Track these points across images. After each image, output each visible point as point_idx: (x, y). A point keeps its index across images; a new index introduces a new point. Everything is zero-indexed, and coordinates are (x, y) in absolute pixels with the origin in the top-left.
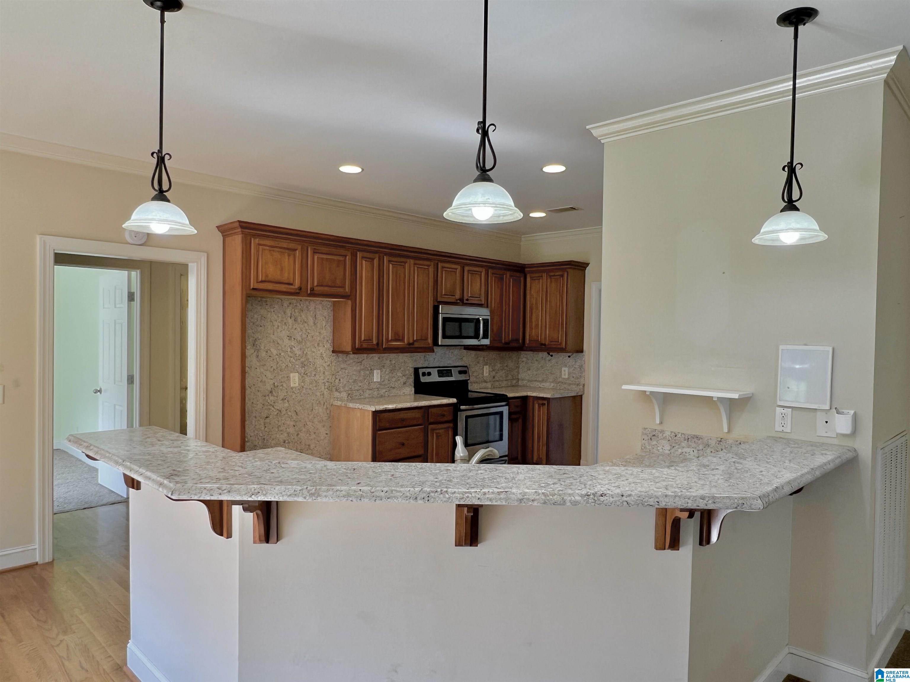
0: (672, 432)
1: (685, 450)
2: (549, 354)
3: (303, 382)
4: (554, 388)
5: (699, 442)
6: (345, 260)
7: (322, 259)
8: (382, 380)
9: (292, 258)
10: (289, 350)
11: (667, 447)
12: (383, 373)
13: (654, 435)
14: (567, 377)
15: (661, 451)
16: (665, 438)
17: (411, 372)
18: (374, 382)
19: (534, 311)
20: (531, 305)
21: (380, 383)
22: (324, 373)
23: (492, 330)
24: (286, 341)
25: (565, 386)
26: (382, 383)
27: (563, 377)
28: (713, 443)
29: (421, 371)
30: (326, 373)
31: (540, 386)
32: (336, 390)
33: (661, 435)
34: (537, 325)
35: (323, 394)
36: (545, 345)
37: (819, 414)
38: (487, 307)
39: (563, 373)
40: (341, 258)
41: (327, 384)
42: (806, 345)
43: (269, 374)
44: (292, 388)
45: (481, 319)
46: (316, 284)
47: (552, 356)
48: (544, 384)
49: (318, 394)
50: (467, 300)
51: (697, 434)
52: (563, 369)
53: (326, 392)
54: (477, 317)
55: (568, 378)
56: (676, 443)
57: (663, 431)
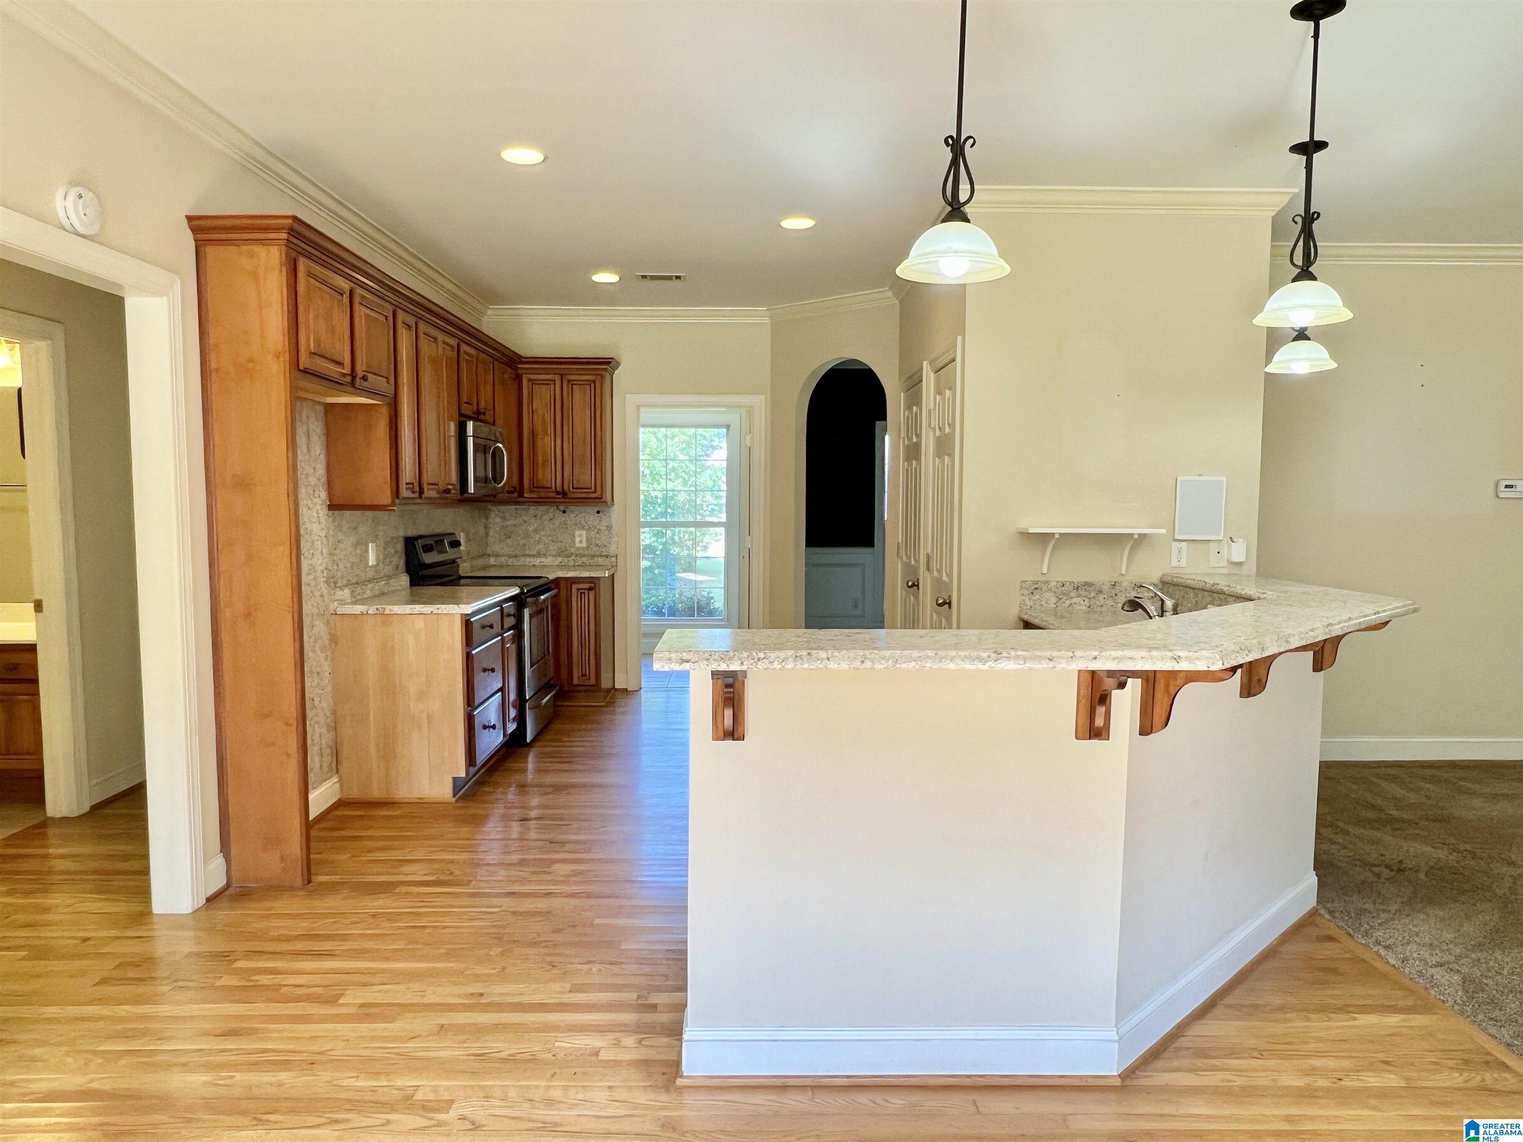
0: (1058, 582)
1: (1074, 600)
2: (558, 509)
4: (563, 564)
5: (1091, 589)
11: (1053, 600)
13: (1036, 589)
14: (584, 545)
15: (1045, 605)
16: (1049, 590)
17: (400, 547)
18: (370, 567)
20: (534, 427)
25: (584, 559)
27: (578, 545)
28: (1106, 588)
29: (412, 545)
30: (324, 552)
31: (534, 563)
33: (1045, 587)
36: (564, 494)
37: (1211, 544)
39: (577, 539)
42: (1200, 475)
47: (564, 512)
48: (542, 560)
51: (1089, 579)
52: (577, 533)
54: (495, 444)
55: (588, 547)
56: (1064, 594)
57: (1048, 582)
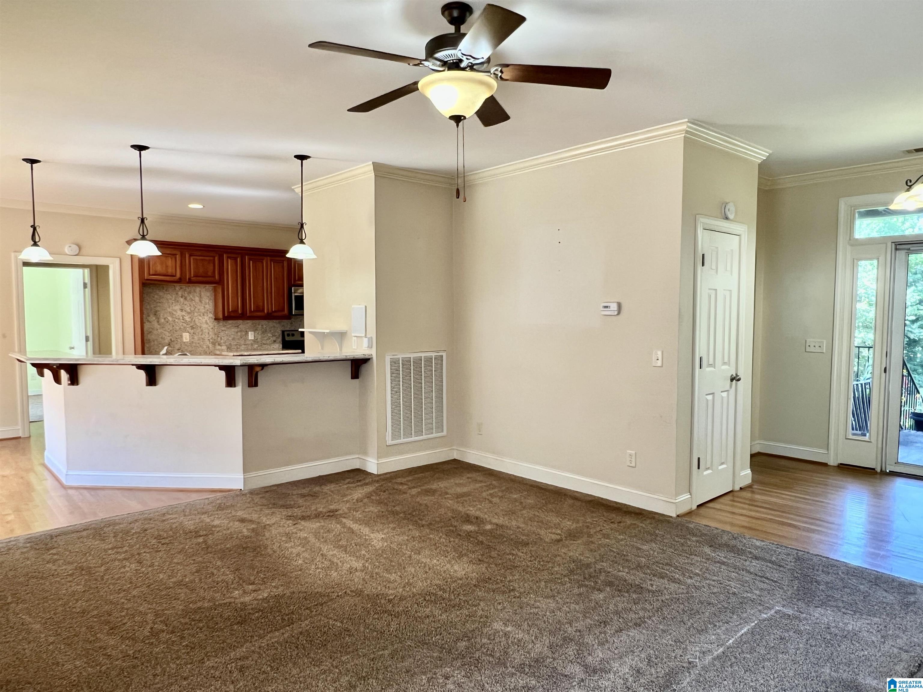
3: (193, 338)
6: (214, 260)
7: (196, 259)
8: (256, 339)
9: (174, 259)
10: (181, 318)
12: (256, 334)
18: (249, 340)
21: (254, 341)
22: (209, 333)
24: (179, 313)
26: (256, 341)
30: (210, 333)
32: (219, 345)
35: (209, 347)
40: (212, 258)
41: (211, 340)
43: (168, 334)
44: (184, 343)
46: (192, 276)
49: (205, 347)
53: (210, 346)
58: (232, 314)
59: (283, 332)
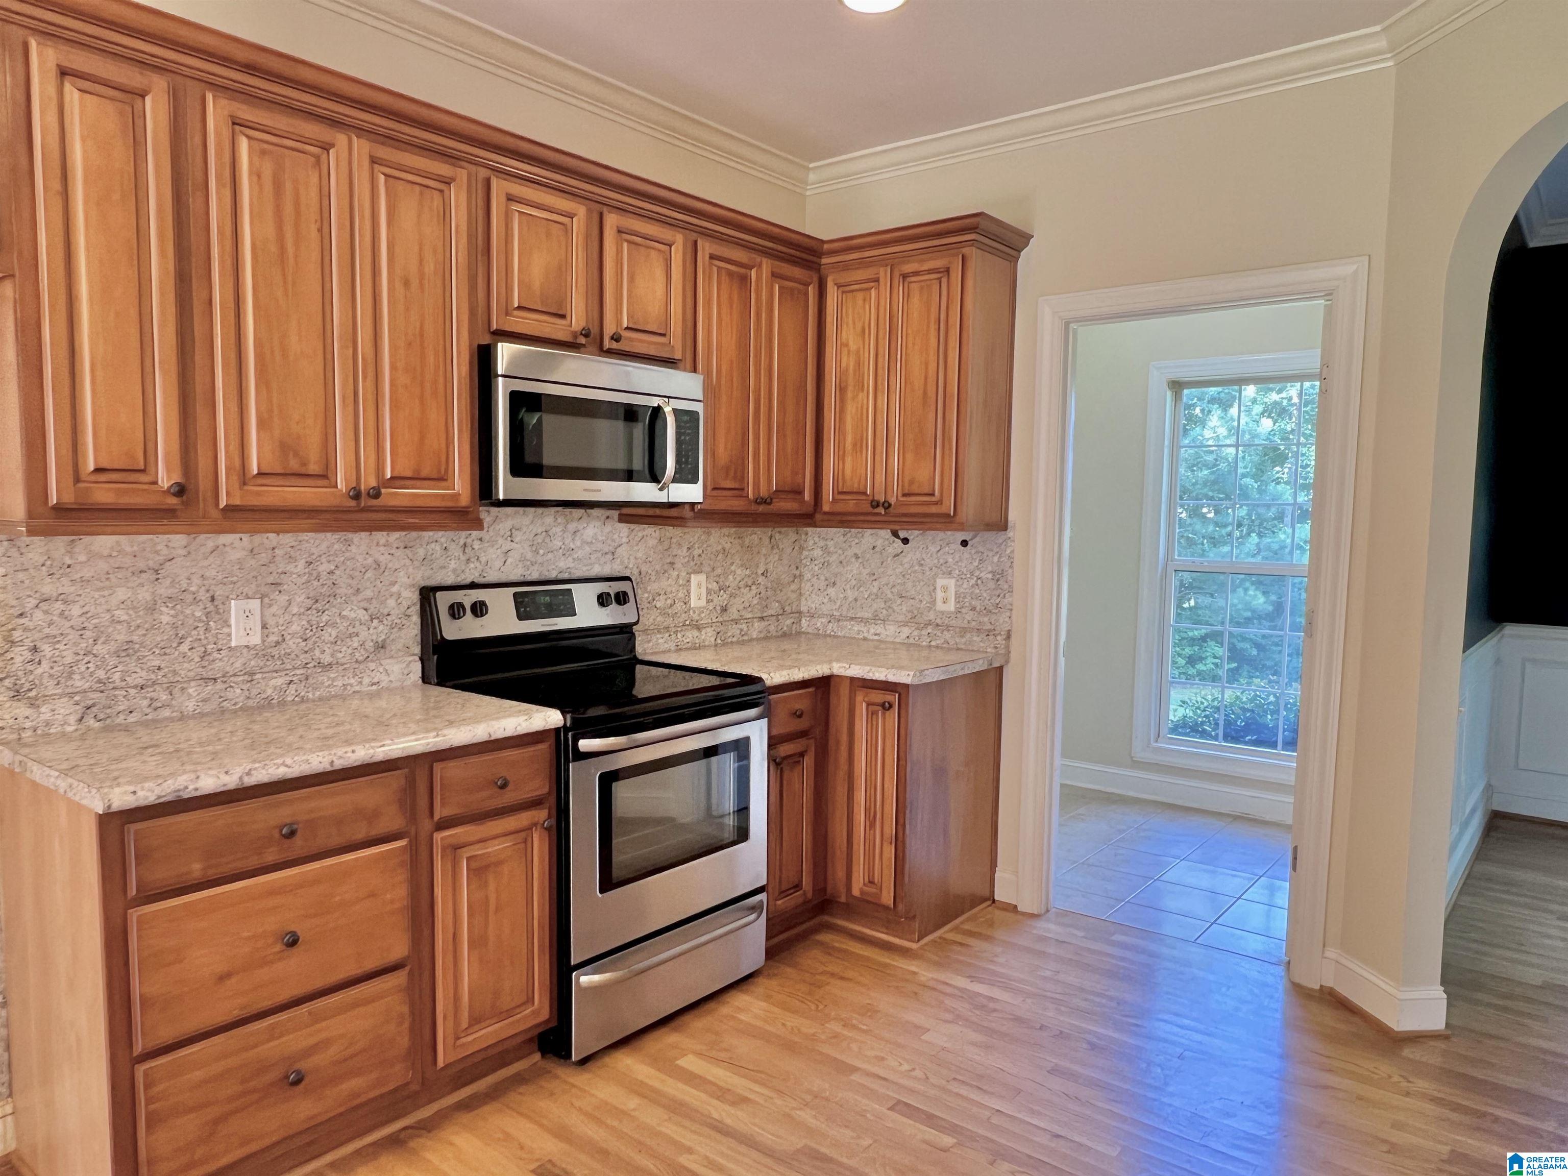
2: (895, 534)
4: (911, 641)
8: (273, 638)
12: (274, 609)
14: (951, 607)
17: (405, 604)
18: (231, 649)
19: (849, 395)
20: (842, 375)
21: (263, 652)
23: (711, 453)
25: (947, 635)
26: (275, 652)
27: (940, 606)
29: (443, 600)
31: (866, 635)
34: (859, 444)
36: (887, 506)
38: (695, 370)
39: (940, 595)
45: (667, 410)
47: (905, 541)
48: (880, 629)
50: (616, 338)
52: (941, 582)
54: (655, 402)
55: (957, 612)
58: (103, 495)
59: (427, 594)
